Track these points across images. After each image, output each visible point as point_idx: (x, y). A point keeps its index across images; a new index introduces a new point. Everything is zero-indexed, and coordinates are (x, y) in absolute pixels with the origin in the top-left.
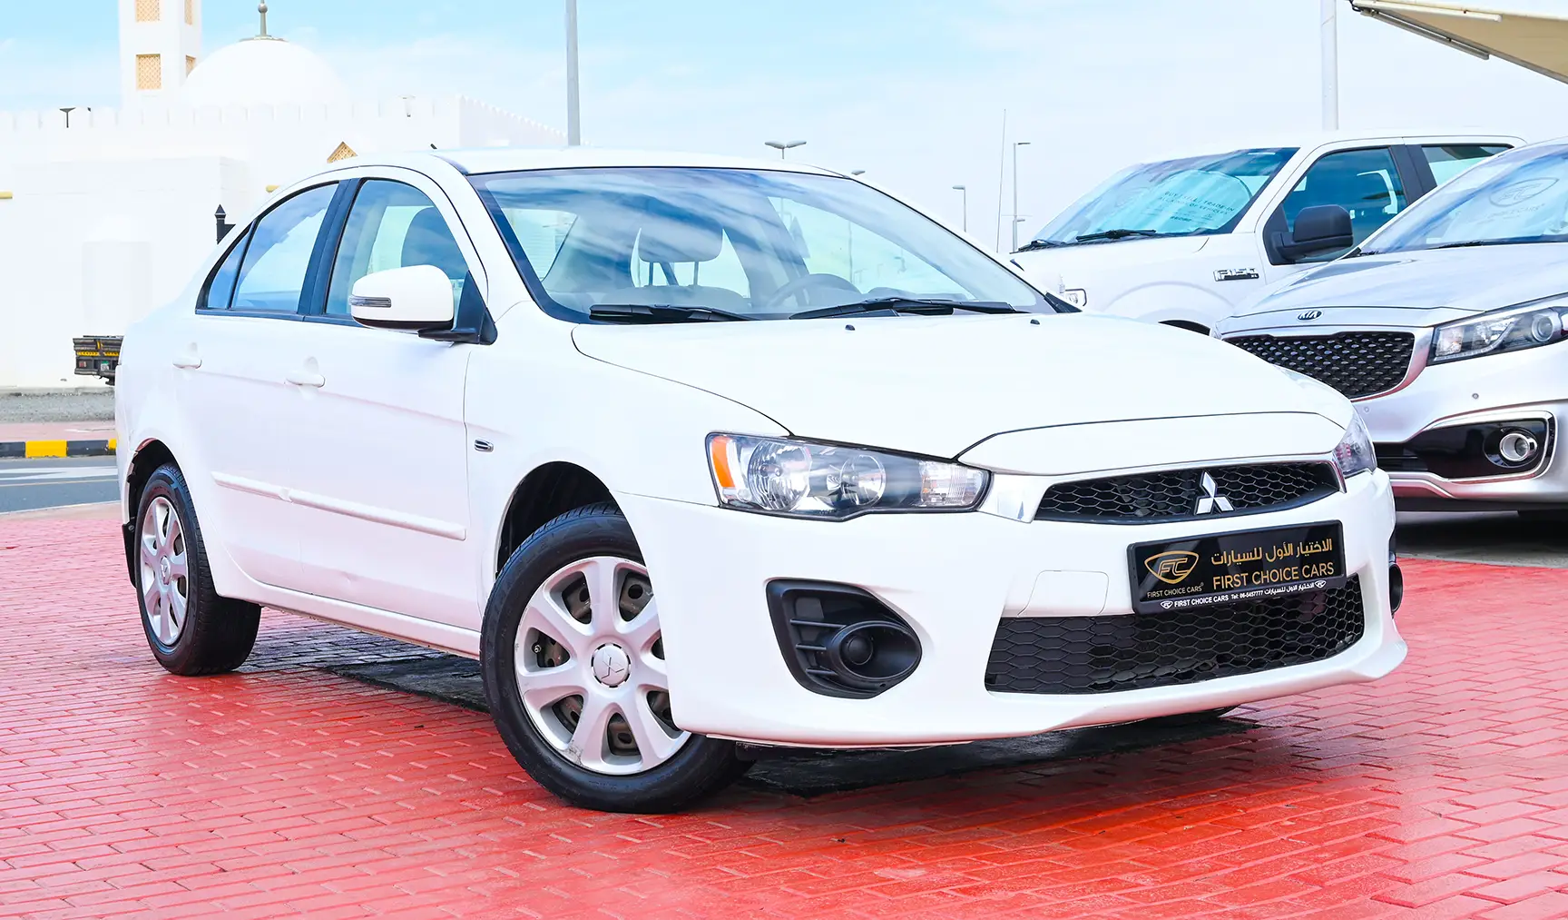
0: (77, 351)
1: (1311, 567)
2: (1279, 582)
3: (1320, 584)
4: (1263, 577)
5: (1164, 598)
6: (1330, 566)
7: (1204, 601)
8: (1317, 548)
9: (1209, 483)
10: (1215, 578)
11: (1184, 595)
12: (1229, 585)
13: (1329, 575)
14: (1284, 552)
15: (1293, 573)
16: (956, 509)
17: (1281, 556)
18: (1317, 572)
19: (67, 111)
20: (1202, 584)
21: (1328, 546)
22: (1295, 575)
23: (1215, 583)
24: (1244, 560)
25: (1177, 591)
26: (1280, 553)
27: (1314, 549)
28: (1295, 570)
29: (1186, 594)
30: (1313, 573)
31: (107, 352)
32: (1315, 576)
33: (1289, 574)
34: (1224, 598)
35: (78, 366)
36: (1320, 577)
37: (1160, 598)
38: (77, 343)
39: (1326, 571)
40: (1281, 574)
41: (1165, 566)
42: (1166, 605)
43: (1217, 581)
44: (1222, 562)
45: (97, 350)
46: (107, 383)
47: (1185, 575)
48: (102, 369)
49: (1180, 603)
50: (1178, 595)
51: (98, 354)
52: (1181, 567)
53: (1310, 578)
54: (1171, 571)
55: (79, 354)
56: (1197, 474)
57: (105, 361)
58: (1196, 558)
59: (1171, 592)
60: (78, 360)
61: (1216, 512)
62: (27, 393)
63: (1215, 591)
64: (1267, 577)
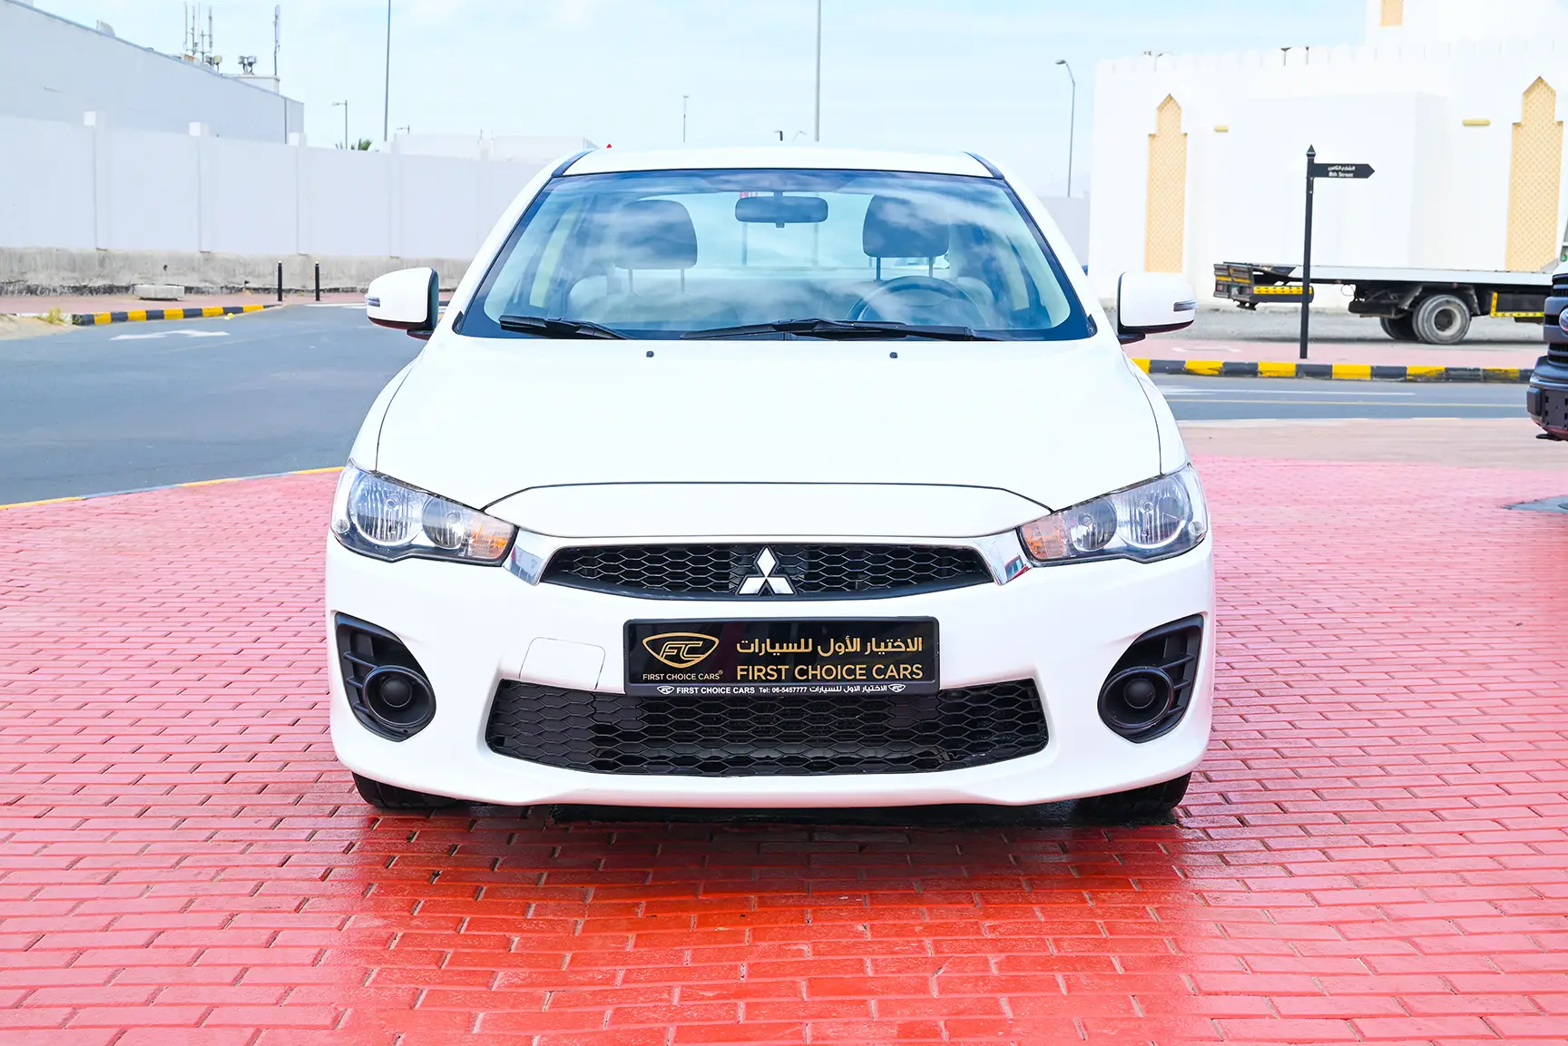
0: (1217, 275)
1: (887, 668)
2: (835, 679)
3: (897, 688)
4: (811, 672)
5: (665, 681)
6: (917, 668)
7: (719, 691)
8: (899, 647)
9: (766, 561)
10: (739, 668)
11: (692, 681)
12: (759, 676)
13: (913, 679)
14: (846, 647)
15: (858, 672)
16: (484, 563)
17: (842, 651)
18: (895, 673)
19: (1285, 50)
20: (721, 672)
21: (916, 645)
22: (860, 675)
23: (739, 673)
24: (785, 650)
25: (685, 677)
26: (840, 647)
27: (893, 647)
28: (860, 669)
29: (697, 681)
30: (889, 674)
31: (1236, 277)
32: (892, 679)
33: (850, 672)
34: (748, 690)
35: (1216, 290)
36: (900, 679)
37: (660, 682)
38: (1218, 268)
39: (911, 674)
40: (841, 671)
41: (670, 648)
42: (665, 690)
43: (742, 670)
44: (752, 650)
45: (1229, 276)
46: (1238, 306)
47: (699, 660)
48: (1233, 293)
49: (685, 690)
50: (683, 681)
51: (1230, 279)
52: (692, 651)
53: (884, 679)
54: (679, 652)
55: (1219, 278)
56: (756, 549)
57: (1234, 286)
58: (714, 642)
59: (677, 677)
60: (1217, 284)
61: (766, 593)
62: (1225, 308)
63: (739, 682)
64: (818, 672)
